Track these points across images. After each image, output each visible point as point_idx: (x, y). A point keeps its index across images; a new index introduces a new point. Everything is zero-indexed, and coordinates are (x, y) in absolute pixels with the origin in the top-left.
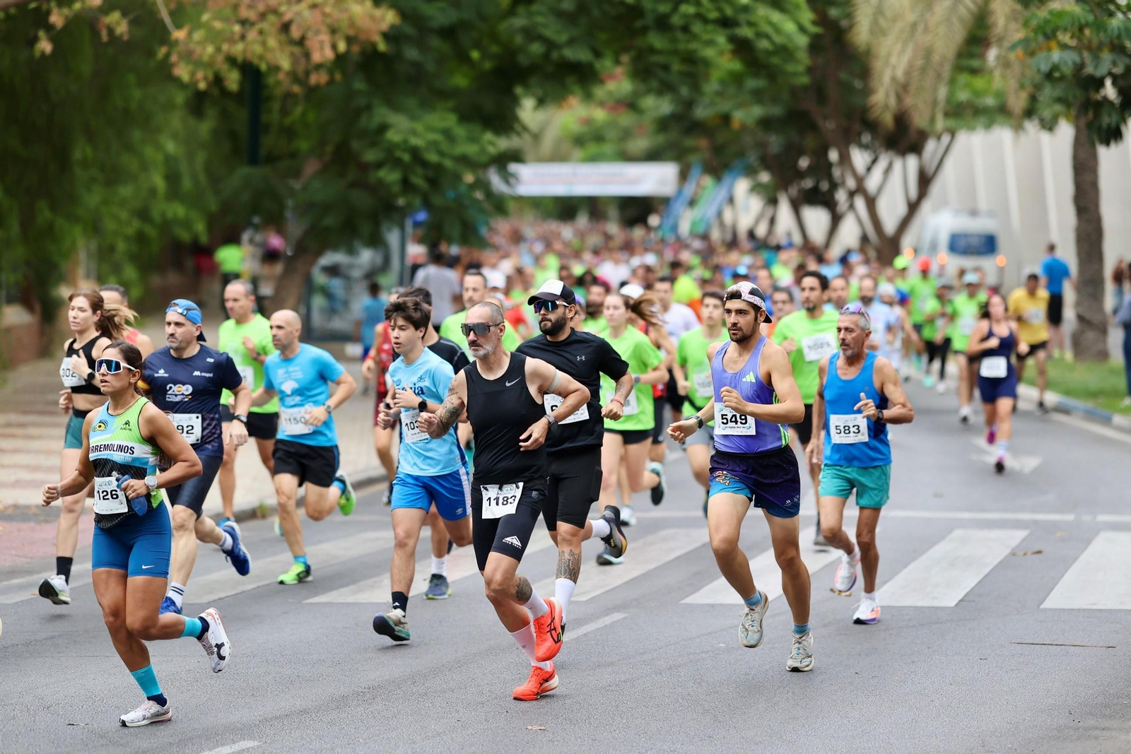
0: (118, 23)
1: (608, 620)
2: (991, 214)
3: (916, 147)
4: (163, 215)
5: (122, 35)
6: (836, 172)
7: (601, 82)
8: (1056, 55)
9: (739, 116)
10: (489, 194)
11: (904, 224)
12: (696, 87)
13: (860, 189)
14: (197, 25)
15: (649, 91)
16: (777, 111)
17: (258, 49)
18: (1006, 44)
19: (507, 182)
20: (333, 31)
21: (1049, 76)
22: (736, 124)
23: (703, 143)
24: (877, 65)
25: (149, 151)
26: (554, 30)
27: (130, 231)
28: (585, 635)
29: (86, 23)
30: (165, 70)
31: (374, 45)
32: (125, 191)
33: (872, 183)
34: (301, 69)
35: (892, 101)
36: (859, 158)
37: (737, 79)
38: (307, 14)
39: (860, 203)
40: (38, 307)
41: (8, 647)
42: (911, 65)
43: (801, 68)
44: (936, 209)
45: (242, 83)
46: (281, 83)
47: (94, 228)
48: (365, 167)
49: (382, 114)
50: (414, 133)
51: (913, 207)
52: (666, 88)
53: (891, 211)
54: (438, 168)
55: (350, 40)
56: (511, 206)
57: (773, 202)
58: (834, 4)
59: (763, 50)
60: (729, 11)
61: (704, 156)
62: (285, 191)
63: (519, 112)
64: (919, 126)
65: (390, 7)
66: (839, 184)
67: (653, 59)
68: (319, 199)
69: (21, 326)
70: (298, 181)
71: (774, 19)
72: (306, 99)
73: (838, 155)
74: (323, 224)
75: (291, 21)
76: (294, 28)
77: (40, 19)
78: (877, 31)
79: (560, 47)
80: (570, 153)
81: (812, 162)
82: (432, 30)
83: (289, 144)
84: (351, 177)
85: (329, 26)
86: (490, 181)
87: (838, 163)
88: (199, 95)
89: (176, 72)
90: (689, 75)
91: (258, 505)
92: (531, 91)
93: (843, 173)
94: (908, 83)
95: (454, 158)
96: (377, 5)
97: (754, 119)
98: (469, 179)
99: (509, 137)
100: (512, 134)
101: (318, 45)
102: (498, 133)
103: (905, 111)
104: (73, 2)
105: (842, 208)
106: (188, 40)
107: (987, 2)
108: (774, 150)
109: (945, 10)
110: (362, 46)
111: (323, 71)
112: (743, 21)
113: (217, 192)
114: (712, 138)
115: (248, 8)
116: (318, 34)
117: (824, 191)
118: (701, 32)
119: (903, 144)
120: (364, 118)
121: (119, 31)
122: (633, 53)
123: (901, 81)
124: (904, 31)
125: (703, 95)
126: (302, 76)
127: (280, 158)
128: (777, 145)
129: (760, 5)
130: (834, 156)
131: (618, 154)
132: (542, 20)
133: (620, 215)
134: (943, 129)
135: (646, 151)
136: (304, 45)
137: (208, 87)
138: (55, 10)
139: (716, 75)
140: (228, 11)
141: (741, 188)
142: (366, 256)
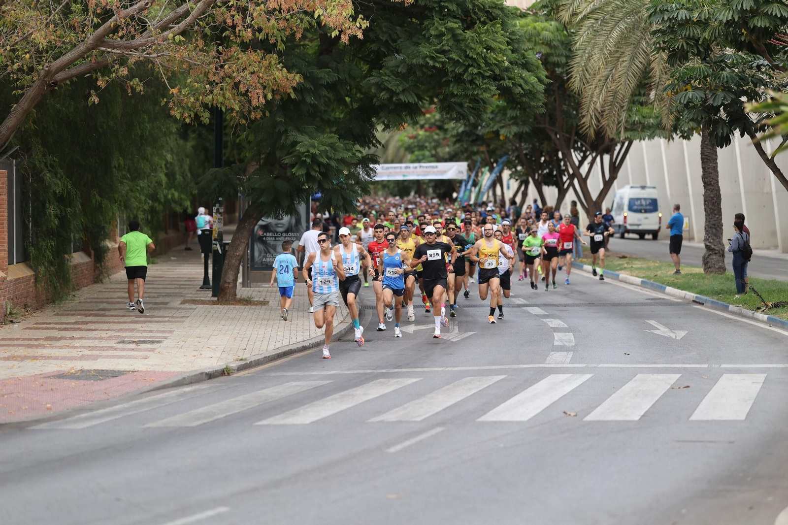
0: (138, 85)
1: (434, 432)
2: (654, 188)
3: (609, 150)
4: (165, 197)
5: (140, 91)
6: (562, 163)
7: (424, 114)
8: (690, 94)
9: (503, 132)
10: (358, 182)
11: (603, 194)
12: (479, 116)
13: (576, 174)
14: (184, 85)
15: (451, 119)
16: (526, 129)
17: (220, 99)
18: (661, 88)
19: (369, 176)
20: (265, 88)
21: (687, 106)
22: (502, 138)
23: (483, 149)
24: (586, 101)
25: (156, 159)
26: (393, 84)
27: (146, 207)
28: (421, 441)
29: (119, 85)
30: (166, 113)
31: (289, 94)
32: (143, 183)
33: (584, 170)
34: (245, 110)
35: (594, 122)
36: (576, 156)
37: (502, 111)
38: (248, 76)
39: (576, 182)
40: (93, 252)
42: (605, 101)
43: (541, 104)
44: (621, 186)
45: (211, 119)
46: (233, 118)
47: (126, 206)
48: (284, 167)
49: (294, 135)
50: (314, 146)
52: (461, 117)
53: (595, 185)
54: (328, 164)
55: (273, 91)
56: (371, 187)
57: (527, 184)
58: (558, 65)
59: (518, 94)
60: (497, 71)
61: (483, 156)
62: (238, 182)
63: (375, 132)
64: (611, 136)
65: (297, 73)
66: (564, 171)
67: (453, 100)
68: (257, 186)
69: (83, 264)
70: (246, 176)
71: (524, 75)
72: (249, 127)
73: (563, 154)
74: (260, 200)
75: (240, 81)
76: (241, 85)
77: (92, 83)
78: (585, 81)
79: (398, 94)
80: (404, 156)
81: (548, 159)
82: (322, 85)
83: (240, 154)
84: (276, 173)
85: (262, 84)
86: (359, 173)
87: (563, 159)
88: (186, 126)
89: (172, 113)
90: (474, 109)
91: (225, 367)
92: (382, 120)
93: (565, 165)
94: (602, 112)
95: (337, 160)
96: (289, 72)
97: (513, 134)
98: (346, 172)
99: (369, 148)
100: (371, 145)
101: (256, 95)
102: (362, 146)
103: (601, 127)
104: (111, 73)
105: (566, 186)
106: (179, 94)
107: (649, 63)
108: (524, 152)
109: (624, 67)
110: (282, 96)
111: (258, 110)
112: (505, 77)
113: (197, 183)
114: (488, 146)
115: (215, 74)
116: (256, 89)
117: (555, 176)
118: (481, 84)
119: (601, 148)
120: (283, 138)
121: (138, 89)
122: (441, 97)
123: (599, 110)
124: (600, 80)
125: (483, 121)
126: (246, 114)
127: (234, 162)
128: (526, 149)
129: (515, 67)
130: (560, 155)
131: (433, 156)
132: (387, 78)
133: (434, 192)
134: (624, 138)
135: (449, 153)
136: (247, 96)
137: (191, 121)
138: (101, 78)
139: (490, 109)
140: (201, 76)
141: (506, 174)
142: (286, 219)
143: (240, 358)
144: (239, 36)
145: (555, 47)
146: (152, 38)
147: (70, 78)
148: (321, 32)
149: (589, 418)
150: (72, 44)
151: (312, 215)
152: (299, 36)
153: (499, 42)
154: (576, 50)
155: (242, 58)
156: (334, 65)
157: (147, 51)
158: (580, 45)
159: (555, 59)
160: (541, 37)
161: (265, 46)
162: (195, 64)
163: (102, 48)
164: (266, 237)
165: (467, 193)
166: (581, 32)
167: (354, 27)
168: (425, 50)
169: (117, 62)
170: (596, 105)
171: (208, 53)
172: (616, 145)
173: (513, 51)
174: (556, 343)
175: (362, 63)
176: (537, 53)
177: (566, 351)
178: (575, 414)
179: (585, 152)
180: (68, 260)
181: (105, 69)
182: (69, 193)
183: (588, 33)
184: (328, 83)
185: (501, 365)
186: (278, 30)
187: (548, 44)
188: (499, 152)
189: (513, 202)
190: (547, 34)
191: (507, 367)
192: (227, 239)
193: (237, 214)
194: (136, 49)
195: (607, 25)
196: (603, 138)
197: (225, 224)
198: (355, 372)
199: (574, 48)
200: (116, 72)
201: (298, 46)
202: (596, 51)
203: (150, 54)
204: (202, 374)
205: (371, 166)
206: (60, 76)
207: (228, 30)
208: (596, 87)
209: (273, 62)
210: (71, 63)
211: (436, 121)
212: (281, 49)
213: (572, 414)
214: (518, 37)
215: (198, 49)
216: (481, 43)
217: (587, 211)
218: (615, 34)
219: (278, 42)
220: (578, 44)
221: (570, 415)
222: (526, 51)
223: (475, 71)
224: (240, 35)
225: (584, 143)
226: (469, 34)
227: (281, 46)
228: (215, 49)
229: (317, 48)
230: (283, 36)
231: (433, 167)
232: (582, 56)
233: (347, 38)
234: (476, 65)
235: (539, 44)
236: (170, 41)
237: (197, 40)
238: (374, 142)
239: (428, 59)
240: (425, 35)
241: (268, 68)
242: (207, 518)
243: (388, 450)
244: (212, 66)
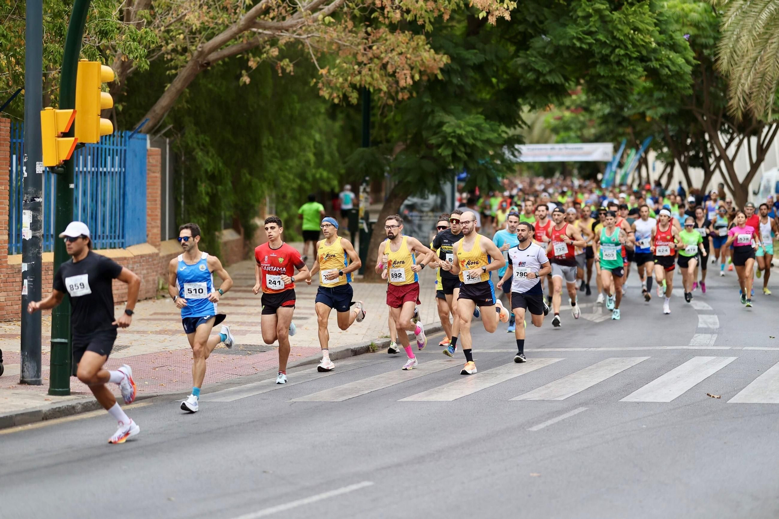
0: (288, 65)
1: (576, 411)
3: (757, 132)
4: (314, 176)
5: (290, 72)
6: (709, 145)
7: (570, 95)
9: (649, 113)
10: (503, 160)
11: (750, 176)
12: (625, 98)
13: (723, 156)
14: (333, 66)
15: (597, 101)
16: (673, 110)
17: (369, 79)
19: (515, 156)
20: (412, 68)
22: (648, 119)
23: (629, 130)
24: (734, 82)
25: (305, 139)
26: (541, 65)
27: (295, 186)
28: (563, 420)
29: (269, 66)
30: (315, 93)
31: (436, 76)
32: (292, 162)
33: (730, 152)
34: (393, 90)
35: (742, 104)
36: (723, 139)
37: (649, 92)
38: (396, 57)
39: (722, 164)
40: (242, 230)
42: (753, 83)
43: (688, 85)
44: (768, 169)
45: (358, 100)
46: (381, 99)
47: (275, 184)
48: (430, 147)
49: (441, 116)
50: (460, 127)
51: (755, 167)
52: (607, 98)
53: (742, 168)
54: (474, 145)
55: (420, 73)
56: (516, 168)
57: (672, 165)
58: (706, 46)
59: (665, 75)
60: (644, 53)
61: (629, 137)
62: (384, 162)
63: (521, 113)
64: (759, 118)
65: (445, 54)
66: (710, 153)
67: (599, 81)
68: (403, 165)
69: (233, 241)
70: (391, 155)
71: (671, 56)
72: (396, 108)
73: (710, 136)
74: (406, 180)
75: (388, 62)
76: (389, 66)
77: (243, 64)
78: (733, 63)
79: (544, 75)
80: (550, 137)
81: (694, 140)
82: (469, 66)
83: (386, 134)
84: (422, 153)
85: (410, 65)
86: (504, 153)
87: (710, 141)
88: (334, 107)
89: (321, 93)
90: (621, 90)
91: (370, 344)
92: (528, 101)
93: (712, 147)
94: (751, 94)
95: (483, 141)
96: (437, 52)
97: (659, 114)
98: (491, 153)
99: (515, 128)
100: (517, 126)
101: (403, 76)
102: (508, 126)
103: (749, 110)
104: (262, 53)
105: (712, 168)
106: (328, 74)
108: (671, 134)
109: (773, 48)
110: (428, 76)
111: (406, 91)
112: (653, 58)
113: (345, 163)
114: (634, 127)
115: (363, 55)
116: (403, 70)
117: (702, 158)
118: (628, 65)
119: (749, 130)
120: (430, 118)
121: (288, 70)
122: (587, 78)
123: (747, 92)
124: (748, 62)
125: (629, 102)
126: (393, 94)
127: (381, 142)
128: (673, 131)
129: (662, 48)
130: (707, 137)
131: (578, 137)
132: (533, 59)
133: (580, 173)
134: (772, 120)
135: (595, 135)
136: (395, 76)
137: (340, 101)
138: (252, 59)
139: (636, 90)
140: (350, 57)
141: (652, 155)
142: (432, 199)
143: (385, 335)
144: (388, 18)
145: (703, 29)
146: (303, 19)
147: (222, 59)
148: (469, 13)
149: (732, 401)
150: (224, 25)
151: (457, 195)
152: (446, 17)
153: (647, 24)
154: (724, 31)
155: (390, 39)
156: (480, 45)
157: (297, 32)
158: (728, 26)
159: (703, 40)
160: (689, 19)
161: (413, 27)
162: (344, 45)
163: (254, 30)
164: (412, 216)
165: (612, 174)
166: (729, 13)
167: (502, 8)
168: (572, 31)
169: (268, 43)
170: (743, 87)
171: (356, 33)
172: (764, 127)
173: (661, 33)
174: (700, 325)
175: (509, 44)
176: (685, 35)
177: (711, 333)
178: (719, 397)
179: (732, 134)
180: (218, 237)
181: (257, 50)
182: (220, 171)
183: (736, 15)
184: (474, 64)
185: (644, 346)
186: (426, 11)
187: (696, 25)
188: (644, 134)
189: (658, 184)
190: (695, 16)
191: (651, 348)
192: (374, 219)
193: (383, 194)
194: (287, 30)
195: (756, 6)
196: (750, 120)
197: (371, 204)
198: (499, 351)
199: (722, 30)
200: (267, 52)
201: (446, 27)
202: (745, 32)
203: (300, 35)
204: (347, 350)
205: (517, 146)
206: (212, 57)
207: (377, 11)
208: (744, 69)
209: (421, 43)
210: (224, 43)
211: (582, 102)
212: (429, 30)
213: (716, 397)
214: (665, 18)
215: (347, 30)
216: (628, 24)
217: (733, 193)
218: (764, 16)
219: (425, 22)
220: (726, 25)
221: (713, 397)
222: (674, 32)
223: (622, 52)
224: (389, 16)
225: (731, 126)
226: (616, 15)
227: (429, 28)
228: (364, 30)
229: (464, 29)
230: (431, 17)
231: (578, 149)
232: (730, 38)
233: (495, 19)
234: (622, 46)
235: (687, 25)
236: (320, 22)
237: (346, 21)
238: (520, 122)
239: (575, 41)
240: (572, 16)
241: (416, 49)
242: (352, 492)
243: (530, 429)
244: (361, 47)
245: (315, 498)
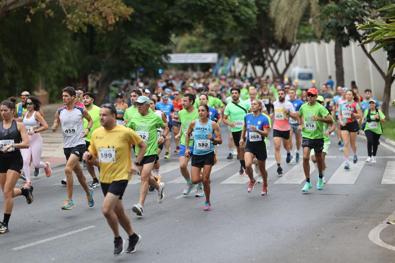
0: (51, 13)
2: (311, 67)
3: (288, 48)
4: (65, 70)
5: (52, 16)
6: (265, 55)
7: (195, 29)
8: (330, 20)
9: (236, 39)
10: (162, 63)
11: (285, 71)
12: (223, 31)
13: (272, 60)
14: (74, 13)
15: (209, 32)
16: (247, 37)
17: (92, 20)
18: (315, 17)
19: (167, 59)
20: (115, 15)
21: (328, 26)
22: (235, 41)
23: (225, 47)
24: (277, 23)
25: (60, 51)
26: (180, 14)
27: (55, 75)
29: (41, 13)
30: (65, 27)
31: (127, 19)
32: (53, 63)
33: (276, 58)
34: (105, 26)
35: (281, 34)
36: (272, 51)
37: (235, 28)
38: (107, 9)
39: (272, 65)
41: (20, 199)
42: (287, 24)
43: (254, 24)
44: (294, 66)
45: (88, 30)
46: (99, 30)
47: (44, 74)
48: (125, 55)
49: (130, 39)
50: (139, 45)
51: (288, 66)
52: (214, 31)
53: (281, 67)
54: (147, 55)
55: (120, 17)
56: (169, 66)
57: (246, 64)
58: (263, 5)
59: (243, 19)
60: (232, 8)
61: (226, 51)
62: (101, 62)
63: (171, 38)
64: (289, 41)
65: (132, 7)
66: (265, 59)
67: (210, 22)
68: (111, 65)
70: (105, 59)
71: (246, 10)
72: (107, 35)
73: (265, 50)
74: (112, 72)
75: (102, 12)
76: (103, 14)
77: (27, 12)
78: (277, 13)
79: (182, 19)
80: (186, 50)
81: (258, 53)
82: (144, 14)
83: (102, 49)
84: (120, 58)
85: (114, 13)
86: (162, 59)
87: (265, 53)
88: (75, 34)
89: (68, 27)
90: (221, 27)
92: (174, 32)
94: (286, 29)
95: (151, 52)
96: (128, 7)
97: (240, 39)
98: (156, 58)
100: (169, 45)
101: (110, 19)
102: (164, 45)
103: (285, 37)
104: (37, 6)
105: (266, 66)
106: (71, 17)
107: (310, 4)
108: (246, 49)
109: (296, 7)
110: (123, 19)
111: (112, 26)
112: (237, 11)
113: (81, 63)
114: (228, 46)
115: (90, 8)
116: (110, 15)
117: (261, 61)
118: (224, 14)
119: (285, 47)
120: (124, 40)
122: (204, 21)
123: (284, 28)
124: (284, 13)
125: (225, 33)
126: (106, 28)
127: (99, 53)
128: (247, 47)
129: (241, 6)
131: (200, 50)
132: (177, 11)
133: (201, 69)
134: (296, 42)
135: (209, 49)
136: (106, 19)
137: (78, 31)
138: (32, 9)
139: (229, 27)
140: (83, 9)
141: (237, 60)
147: (16, 9)
149: (276, 183)
156: (150, 3)
159: (262, 2)
162: (80, 3)
165: (217, 69)
169: (40, 1)
170: (282, 25)
172: (292, 45)
175: (164, 3)
178: (269, 180)
179: (276, 49)
181: (34, 5)
182: (15, 67)
184: (147, 13)
188: (233, 49)
196: (286, 42)
200: (40, 6)
205: (168, 55)
206: (11, 8)
208: (282, 17)
209: (119, 2)
210: (17, 1)
211: (202, 33)
223: (221, 7)
225: (276, 45)
234: (221, 4)
238: (170, 43)
239: (197, 2)
241: (117, 5)
242: (84, 231)
243: (175, 198)
244: (88, 4)
245: (66, 234)
